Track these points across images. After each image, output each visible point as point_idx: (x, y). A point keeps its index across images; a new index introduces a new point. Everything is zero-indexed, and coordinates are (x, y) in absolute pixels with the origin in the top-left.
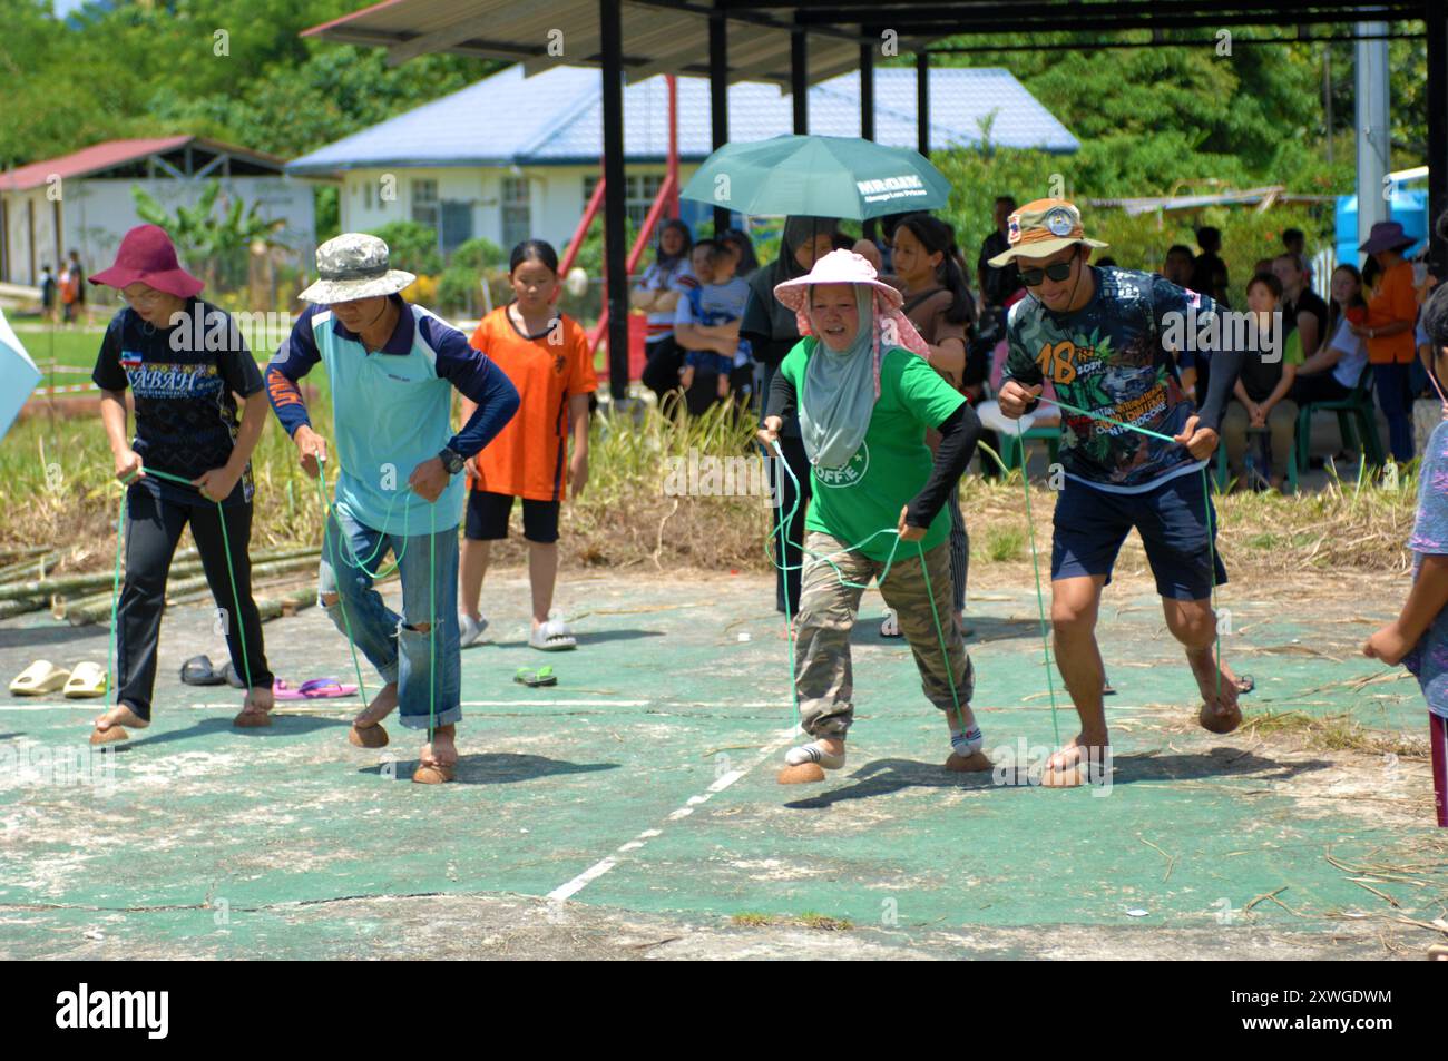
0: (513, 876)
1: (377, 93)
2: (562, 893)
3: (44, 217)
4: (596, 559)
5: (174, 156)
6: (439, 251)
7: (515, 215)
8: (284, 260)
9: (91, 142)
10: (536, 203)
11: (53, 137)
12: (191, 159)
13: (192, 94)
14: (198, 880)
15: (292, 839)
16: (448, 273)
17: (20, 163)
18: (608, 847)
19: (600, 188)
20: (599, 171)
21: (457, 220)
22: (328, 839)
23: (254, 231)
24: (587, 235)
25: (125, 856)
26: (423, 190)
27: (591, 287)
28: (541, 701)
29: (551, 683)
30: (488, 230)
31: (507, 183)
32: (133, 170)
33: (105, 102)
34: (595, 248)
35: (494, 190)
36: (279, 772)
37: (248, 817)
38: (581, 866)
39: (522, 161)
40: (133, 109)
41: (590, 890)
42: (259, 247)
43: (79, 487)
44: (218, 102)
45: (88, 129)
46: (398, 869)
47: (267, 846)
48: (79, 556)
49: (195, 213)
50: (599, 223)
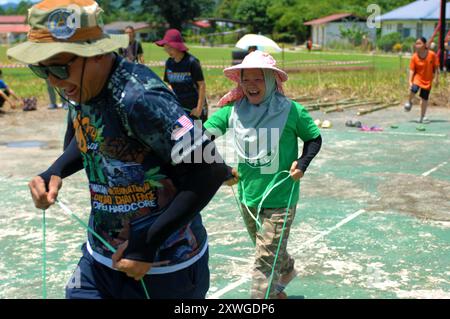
0: (414, 170)
1: (390, 4)
2: (426, 174)
3: (320, 29)
4: (435, 104)
5: (347, 18)
6: (402, 39)
7: (419, 32)
8: (369, 40)
9: (331, 14)
10: (424, 28)
11: (323, 13)
12: (351, 18)
13: (351, 4)
14: (348, 166)
15: (368, 159)
16: (404, 43)
17: (316, 19)
18: (435, 165)
19: (439, 26)
20: (439, 22)
21: (407, 32)
22: (376, 160)
23: (364, 34)
24: (435, 36)
25: (333, 160)
26: (400, 25)
27: (435, 47)
28: (422, 134)
29: (424, 130)
30: (413, 34)
31: (418, 24)
32: (339, 20)
33: (334, 6)
34: (437, 38)
35: (415, 26)
36: (366, 145)
37: (360, 154)
38: (429, 169)
39: (422, 19)
40: (339, 8)
41: (432, 174)
42: (364, 37)
43: (326, 85)
44: (357, 6)
45: (331, 12)
46: (390, 167)
47: (363, 160)
48: (326, 99)
49: (351, 30)
50: (438, 33)
